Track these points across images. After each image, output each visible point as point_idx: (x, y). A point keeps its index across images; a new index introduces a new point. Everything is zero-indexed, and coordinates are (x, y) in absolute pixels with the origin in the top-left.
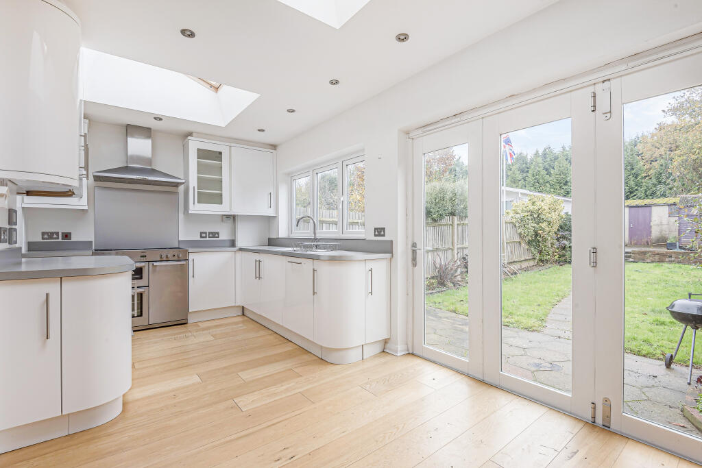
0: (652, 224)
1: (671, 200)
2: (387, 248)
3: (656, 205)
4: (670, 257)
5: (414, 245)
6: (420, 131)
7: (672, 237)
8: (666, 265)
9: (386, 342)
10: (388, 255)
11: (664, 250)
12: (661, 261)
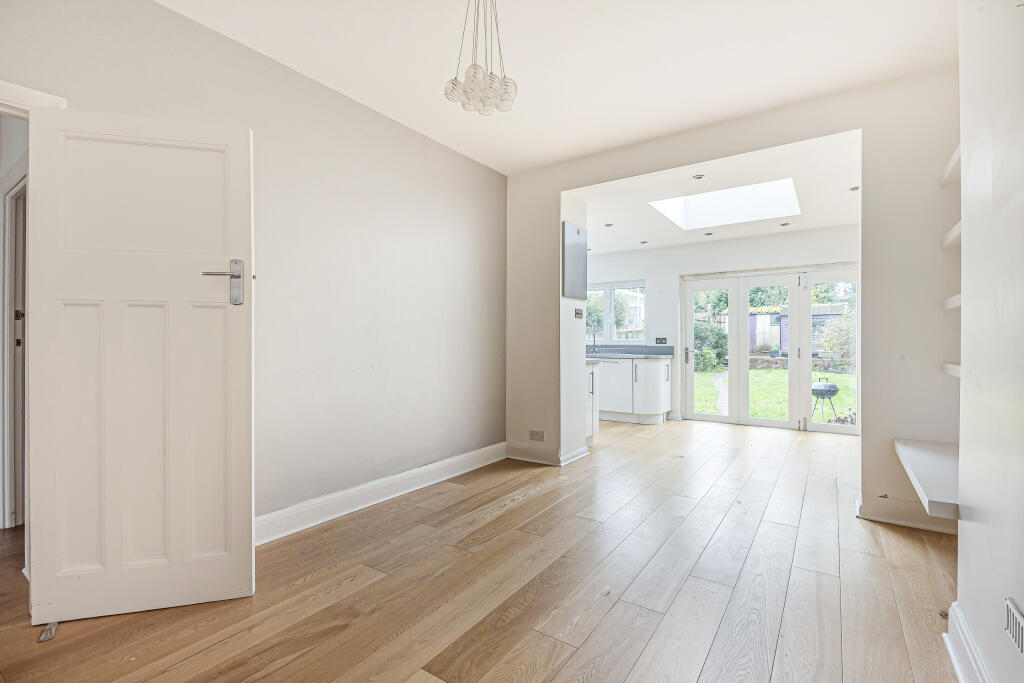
0: (757, 332)
1: (773, 309)
2: (670, 351)
3: (760, 313)
4: (776, 363)
5: (687, 349)
6: (691, 278)
7: (774, 345)
8: (774, 371)
9: (668, 413)
10: (671, 356)
11: (768, 357)
12: (769, 367)
